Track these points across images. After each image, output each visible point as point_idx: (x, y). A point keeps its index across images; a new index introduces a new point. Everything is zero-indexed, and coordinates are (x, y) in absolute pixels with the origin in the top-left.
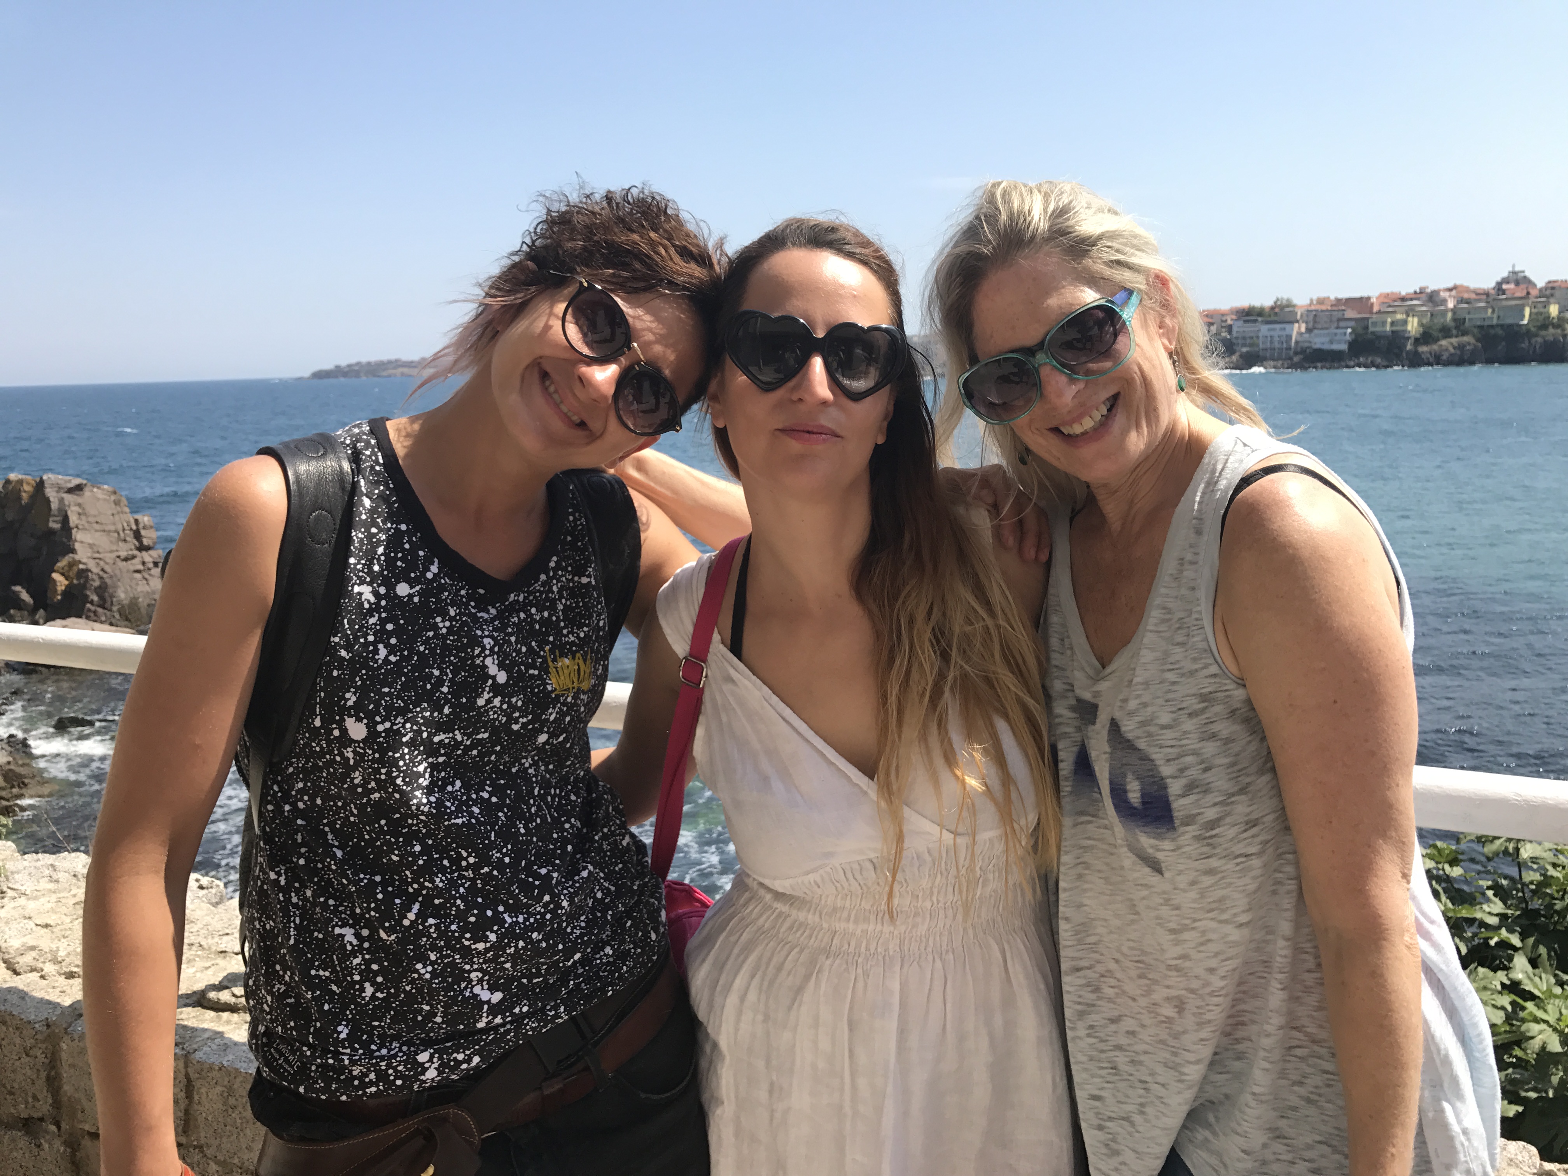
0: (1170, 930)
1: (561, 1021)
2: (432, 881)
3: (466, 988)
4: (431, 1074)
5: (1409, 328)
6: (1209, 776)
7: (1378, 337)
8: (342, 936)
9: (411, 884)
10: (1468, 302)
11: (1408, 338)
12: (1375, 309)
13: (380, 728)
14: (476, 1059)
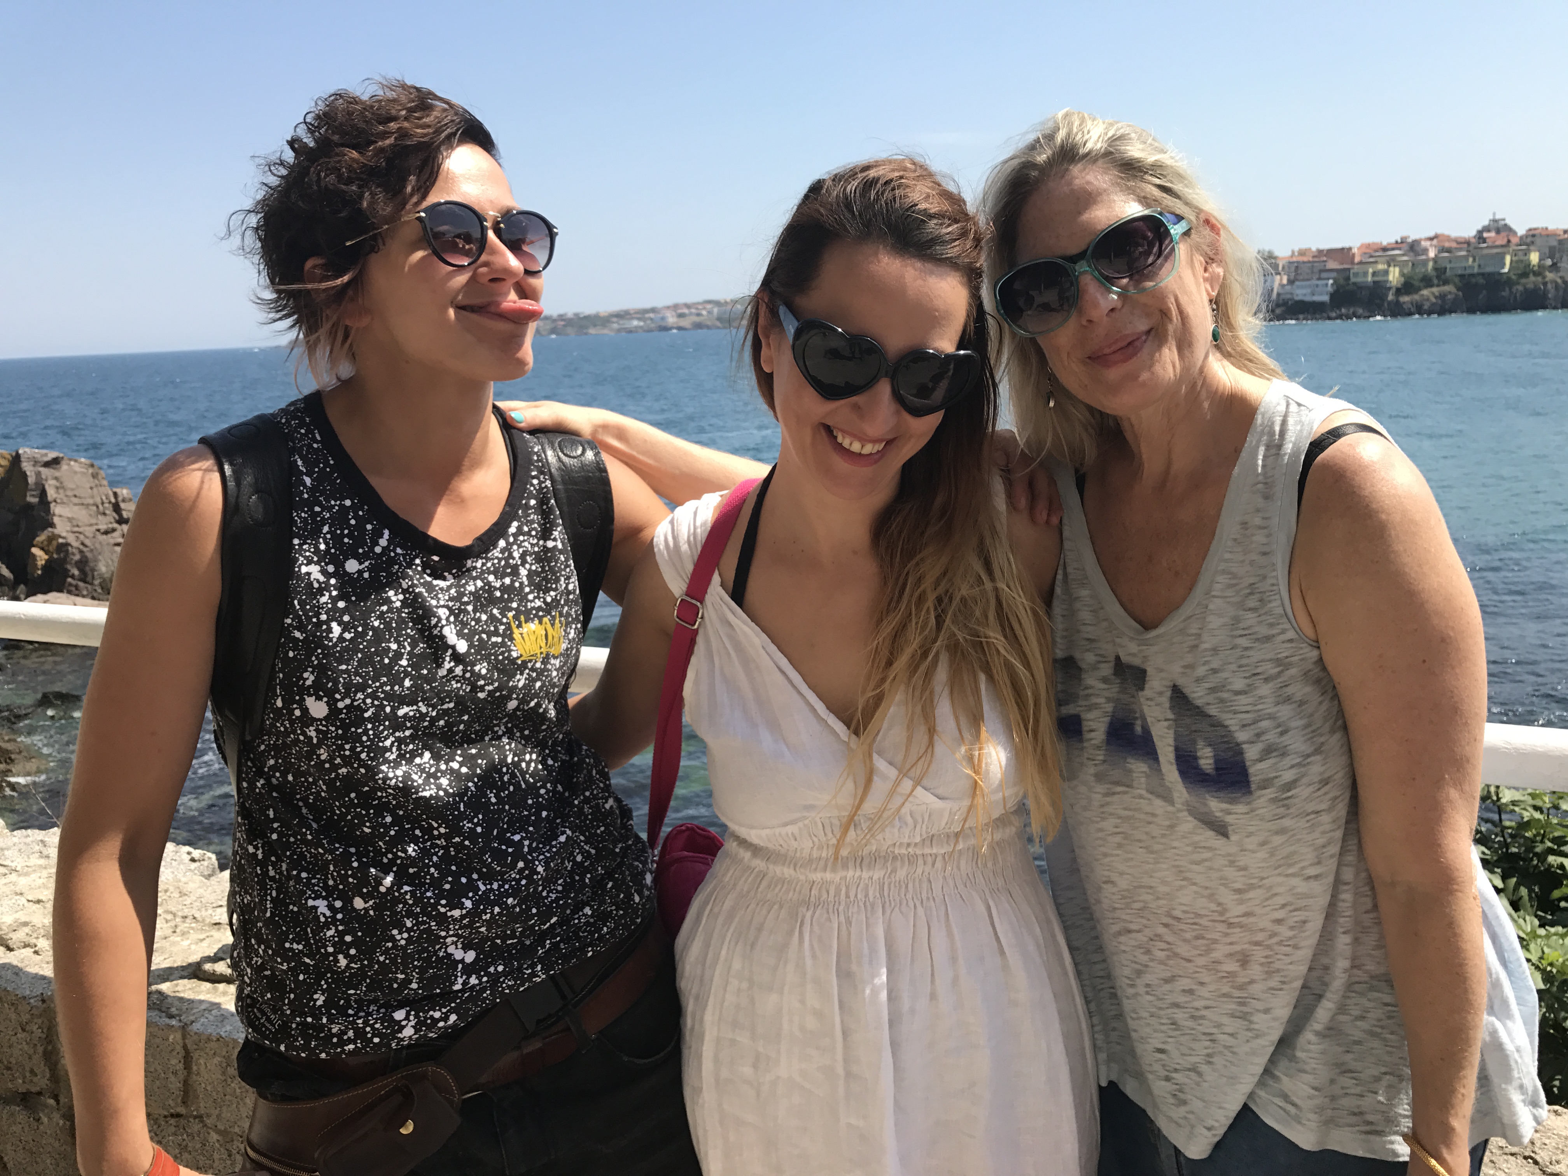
0: (1235, 890)
1: (537, 979)
2: (405, 851)
3: (440, 949)
4: (408, 1032)
5: (1391, 278)
6: (1286, 739)
7: (1359, 287)
8: (316, 908)
9: (385, 854)
10: (1449, 251)
11: (1390, 288)
12: (1357, 260)
13: (341, 705)
14: (453, 1018)
